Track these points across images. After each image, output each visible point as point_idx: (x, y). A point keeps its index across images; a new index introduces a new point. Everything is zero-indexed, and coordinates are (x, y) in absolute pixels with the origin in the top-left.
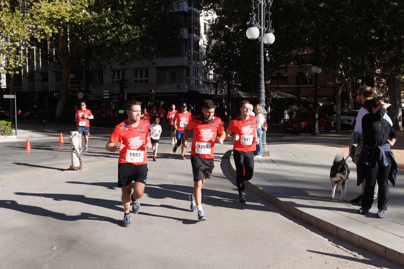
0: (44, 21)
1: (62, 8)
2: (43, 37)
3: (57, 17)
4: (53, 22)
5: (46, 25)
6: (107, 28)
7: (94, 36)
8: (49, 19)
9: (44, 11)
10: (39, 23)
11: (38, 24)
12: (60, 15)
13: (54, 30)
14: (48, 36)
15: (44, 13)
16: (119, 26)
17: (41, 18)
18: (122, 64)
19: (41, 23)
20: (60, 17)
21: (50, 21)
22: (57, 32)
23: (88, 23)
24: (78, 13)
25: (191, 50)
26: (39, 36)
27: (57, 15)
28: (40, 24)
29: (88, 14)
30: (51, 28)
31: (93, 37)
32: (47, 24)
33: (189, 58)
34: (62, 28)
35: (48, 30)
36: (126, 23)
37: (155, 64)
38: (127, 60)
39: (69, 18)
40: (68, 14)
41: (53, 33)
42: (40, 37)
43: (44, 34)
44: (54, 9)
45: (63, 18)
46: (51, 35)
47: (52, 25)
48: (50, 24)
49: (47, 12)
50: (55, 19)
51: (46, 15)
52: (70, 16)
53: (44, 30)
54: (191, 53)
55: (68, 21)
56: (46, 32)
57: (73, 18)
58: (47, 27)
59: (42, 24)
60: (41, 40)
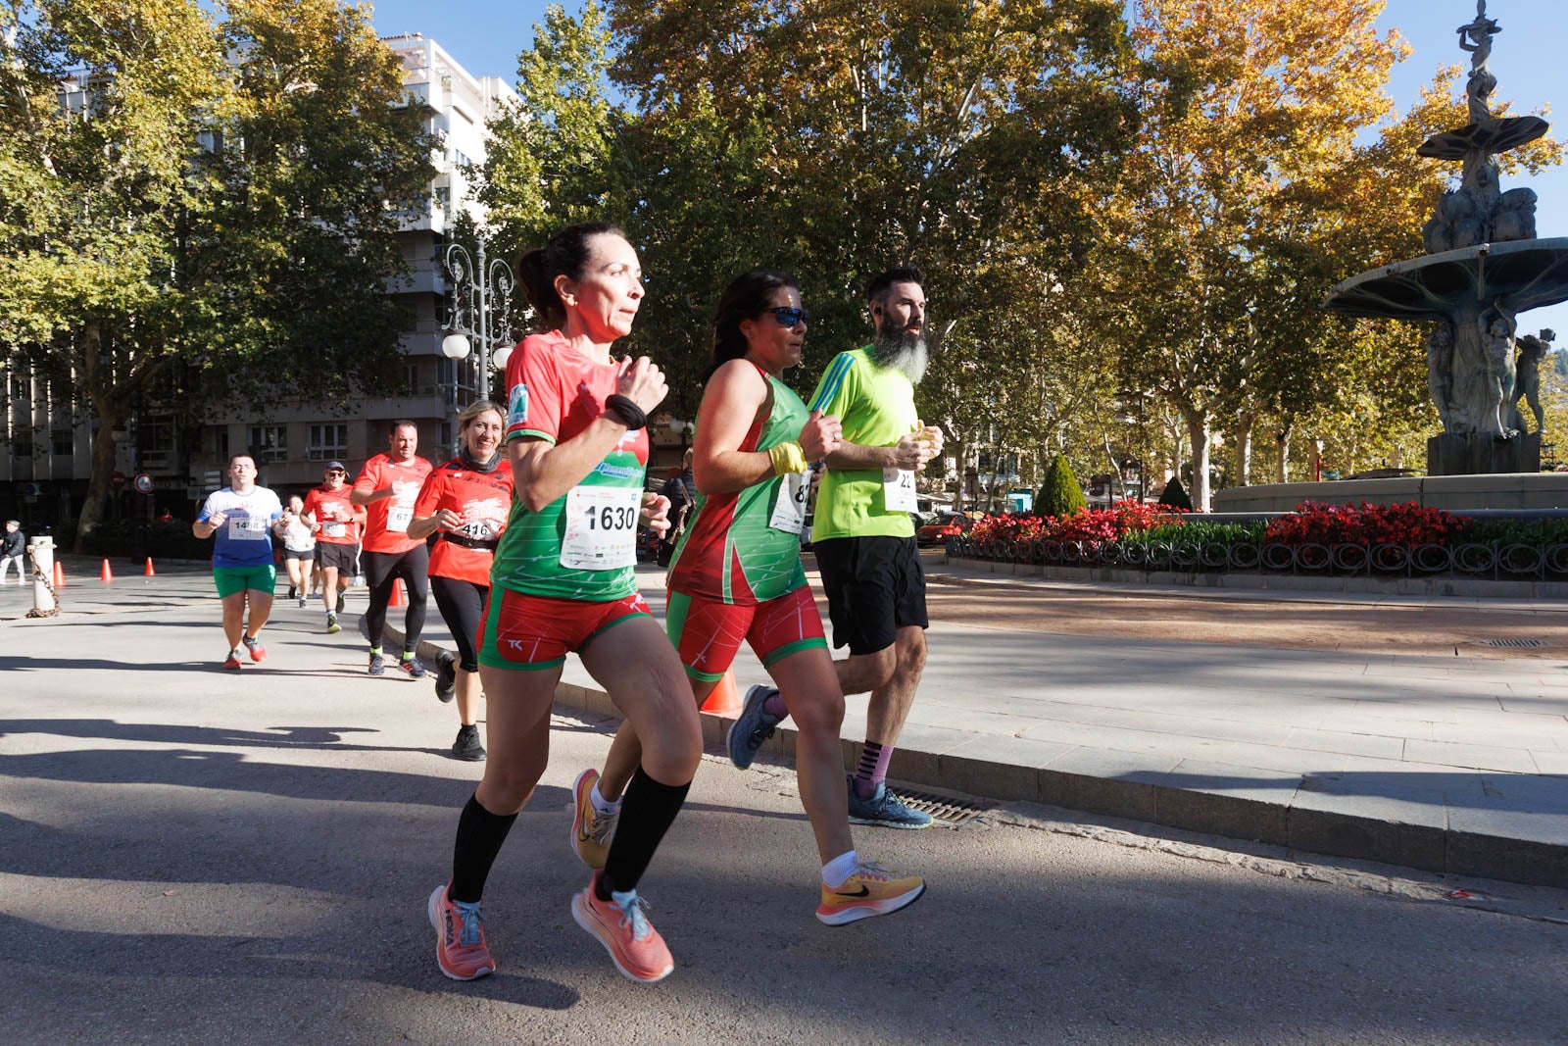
0: (28, 301)
1: (80, 273)
2: (25, 340)
3: (65, 293)
4: (56, 306)
5: (35, 311)
6: (208, 322)
7: (177, 340)
8: (45, 296)
9: (29, 277)
10: (15, 305)
11: (11, 308)
12: (74, 290)
13: (57, 324)
14: (41, 336)
15: (30, 281)
16: (237, 319)
17: (20, 295)
18: (258, 408)
19: (20, 306)
20: (73, 295)
21: (47, 301)
22: (67, 328)
23: (155, 311)
24: (125, 285)
25: (452, 381)
26: (15, 336)
27: (64, 288)
28: (18, 309)
29: (150, 288)
30: (50, 318)
31: (171, 344)
32: (37, 309)
33: (449, 400)
34: (81, 319)
35: (42, 324)
36: (258, 315)
37: (351, 412)
38: (270, 401)
39: (101, 297)
40: (96, 288)
41: (55, 332)
42: (16, 340)
43: (30, 332)
44: (59, 274)
45: (82, 296)
46: (48, 336)
47: (52, 313)
48: (47, 308)
49: (40, 279)
50: (60, 297)
51: (36, 287)
52: (103, 293)
53: (29, 322)
54: (452, 389)
55: (96, 303)
56: (35, 326)
57: (109, 297)
58: (36, 316)
59: (23, 308)
60: (21, 345)
